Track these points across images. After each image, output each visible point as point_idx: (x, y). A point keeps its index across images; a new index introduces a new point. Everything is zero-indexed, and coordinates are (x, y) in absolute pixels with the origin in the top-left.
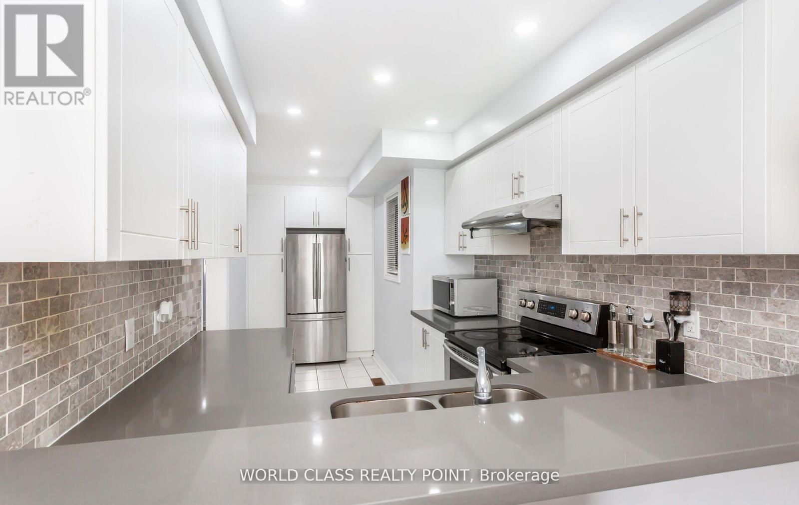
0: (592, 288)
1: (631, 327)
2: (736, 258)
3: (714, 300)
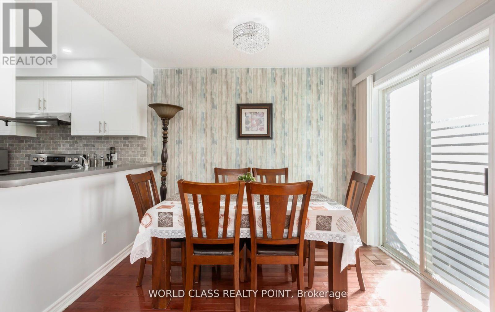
0: (76, 150)
1: (96, 160)
2: (126, 138)
3: (121, 149)
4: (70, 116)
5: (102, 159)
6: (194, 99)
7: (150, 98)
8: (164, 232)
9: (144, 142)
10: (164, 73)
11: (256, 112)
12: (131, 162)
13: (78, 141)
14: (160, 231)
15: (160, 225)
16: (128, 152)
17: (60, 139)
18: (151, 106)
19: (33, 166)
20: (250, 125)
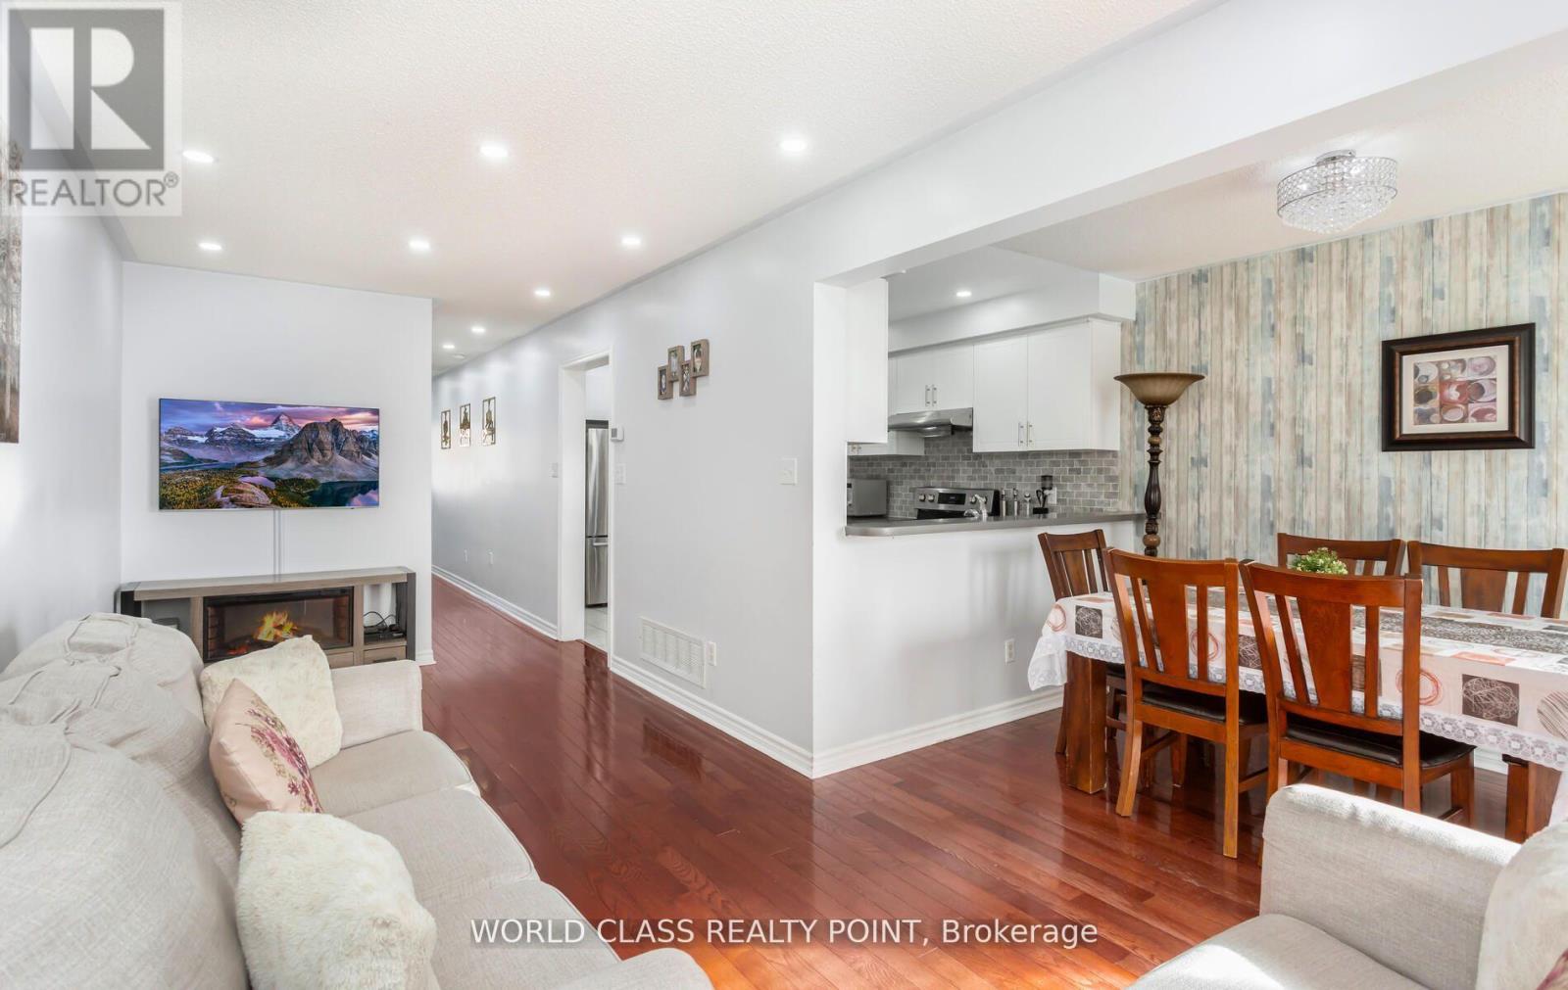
0: (983, 480)
2: (1075, 454)
3: (1065, 479)
4: (971, 413)
5: (1028, 499)
6: (1241, 344)
7: (1127, 357)
8: (1086, 645)
9: (1112, 463)
10: (1162, 288)
11: (1461, 361)
12: (1085, 509)
13: (988, 462)
14: (1080, 641)
15: (1079, 630)
16: (1077, 486)
17: (958, 458)
18: (1123, 379)
19: (920, 510)
20: (1434, 404)
